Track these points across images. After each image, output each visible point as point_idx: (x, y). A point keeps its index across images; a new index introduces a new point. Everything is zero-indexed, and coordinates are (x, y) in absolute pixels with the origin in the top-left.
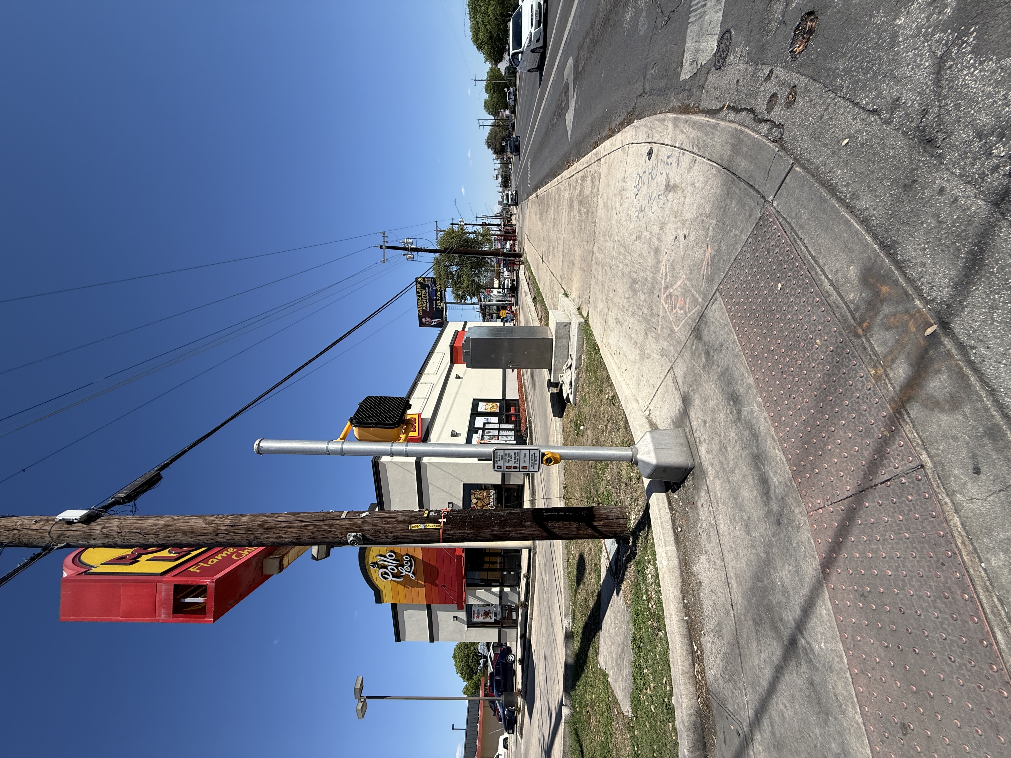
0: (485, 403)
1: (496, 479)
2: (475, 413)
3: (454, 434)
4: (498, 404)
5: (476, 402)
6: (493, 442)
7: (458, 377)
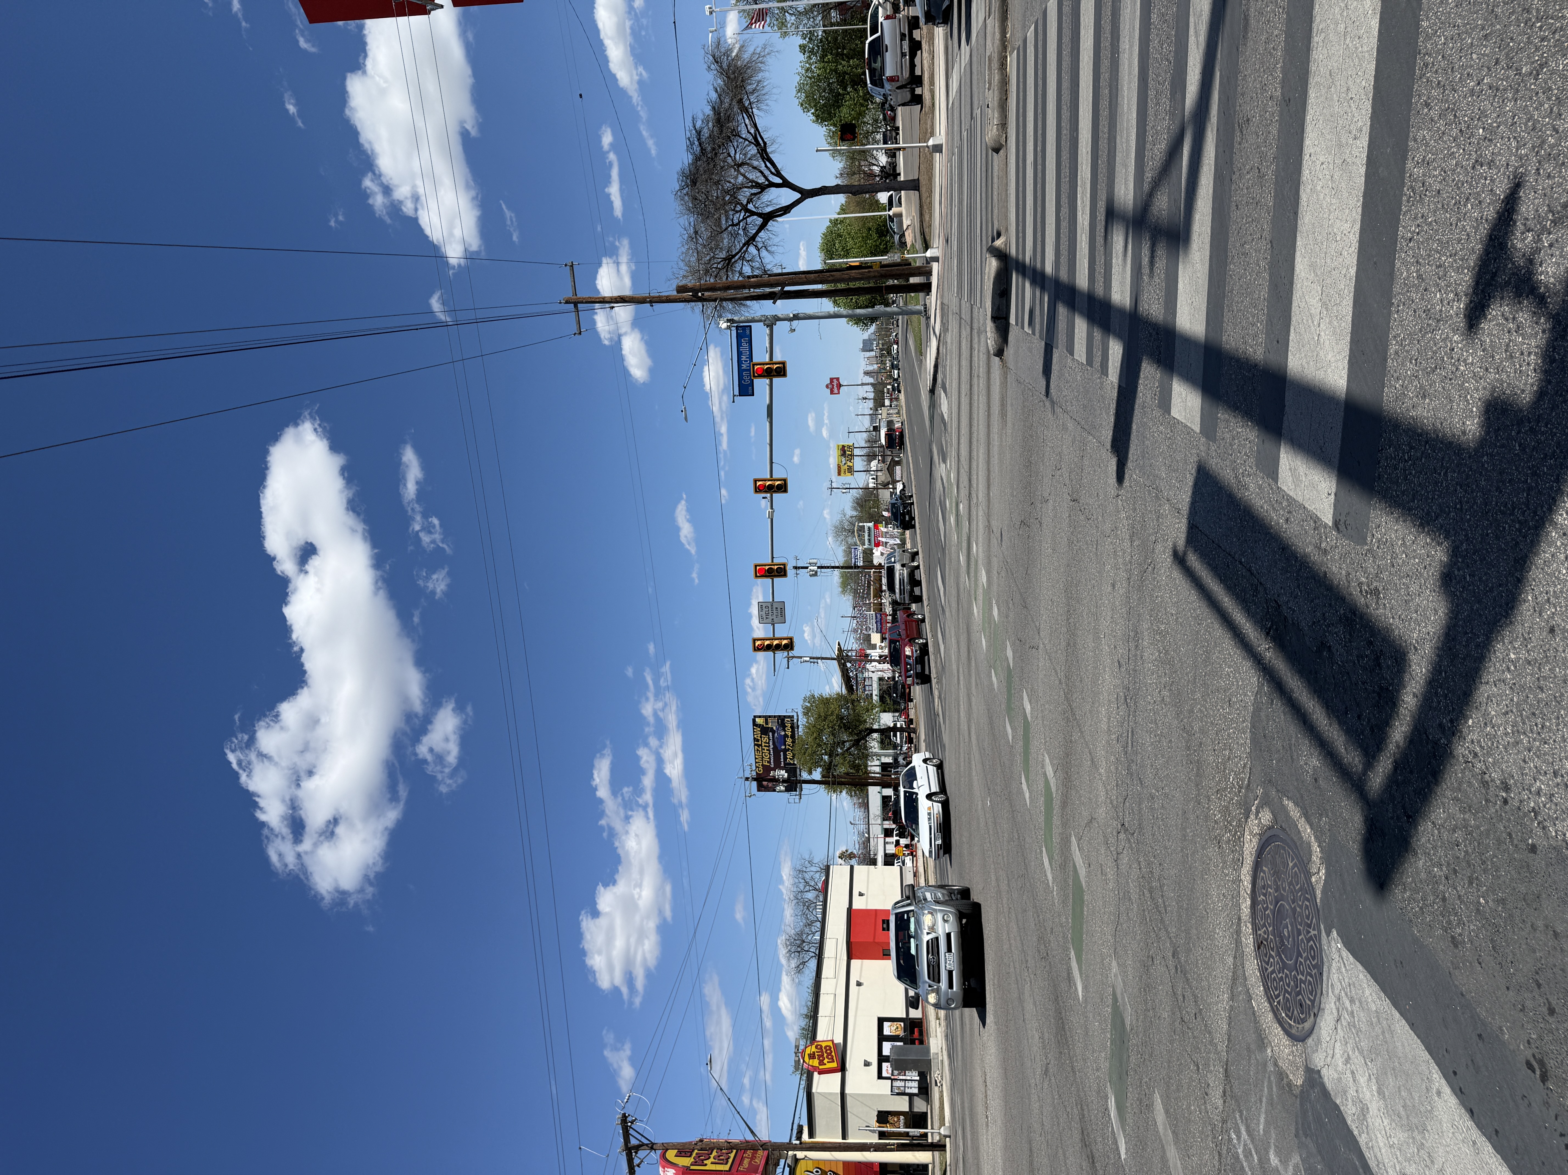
0: (889, 1023)
1: (905, 1108)
2: (882, 1038)
3: (867, 1064)
4: (902, 1024)
5: (881, 1021)
6: (901, 1077)
7: (859, 984)
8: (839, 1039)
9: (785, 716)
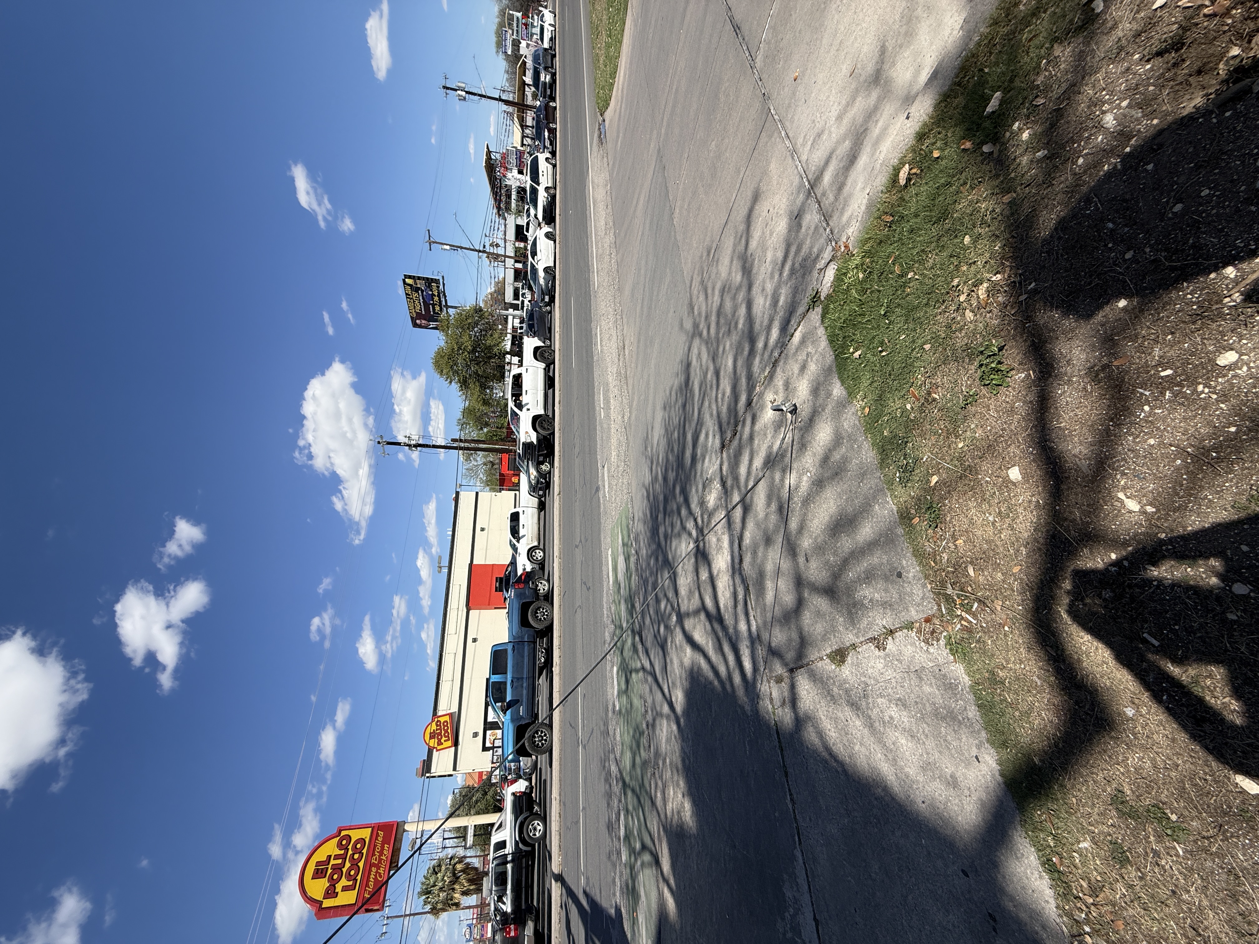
3: (475, 733)
7: (472, 640)
8: (455, 709)
9: (432, 279)
